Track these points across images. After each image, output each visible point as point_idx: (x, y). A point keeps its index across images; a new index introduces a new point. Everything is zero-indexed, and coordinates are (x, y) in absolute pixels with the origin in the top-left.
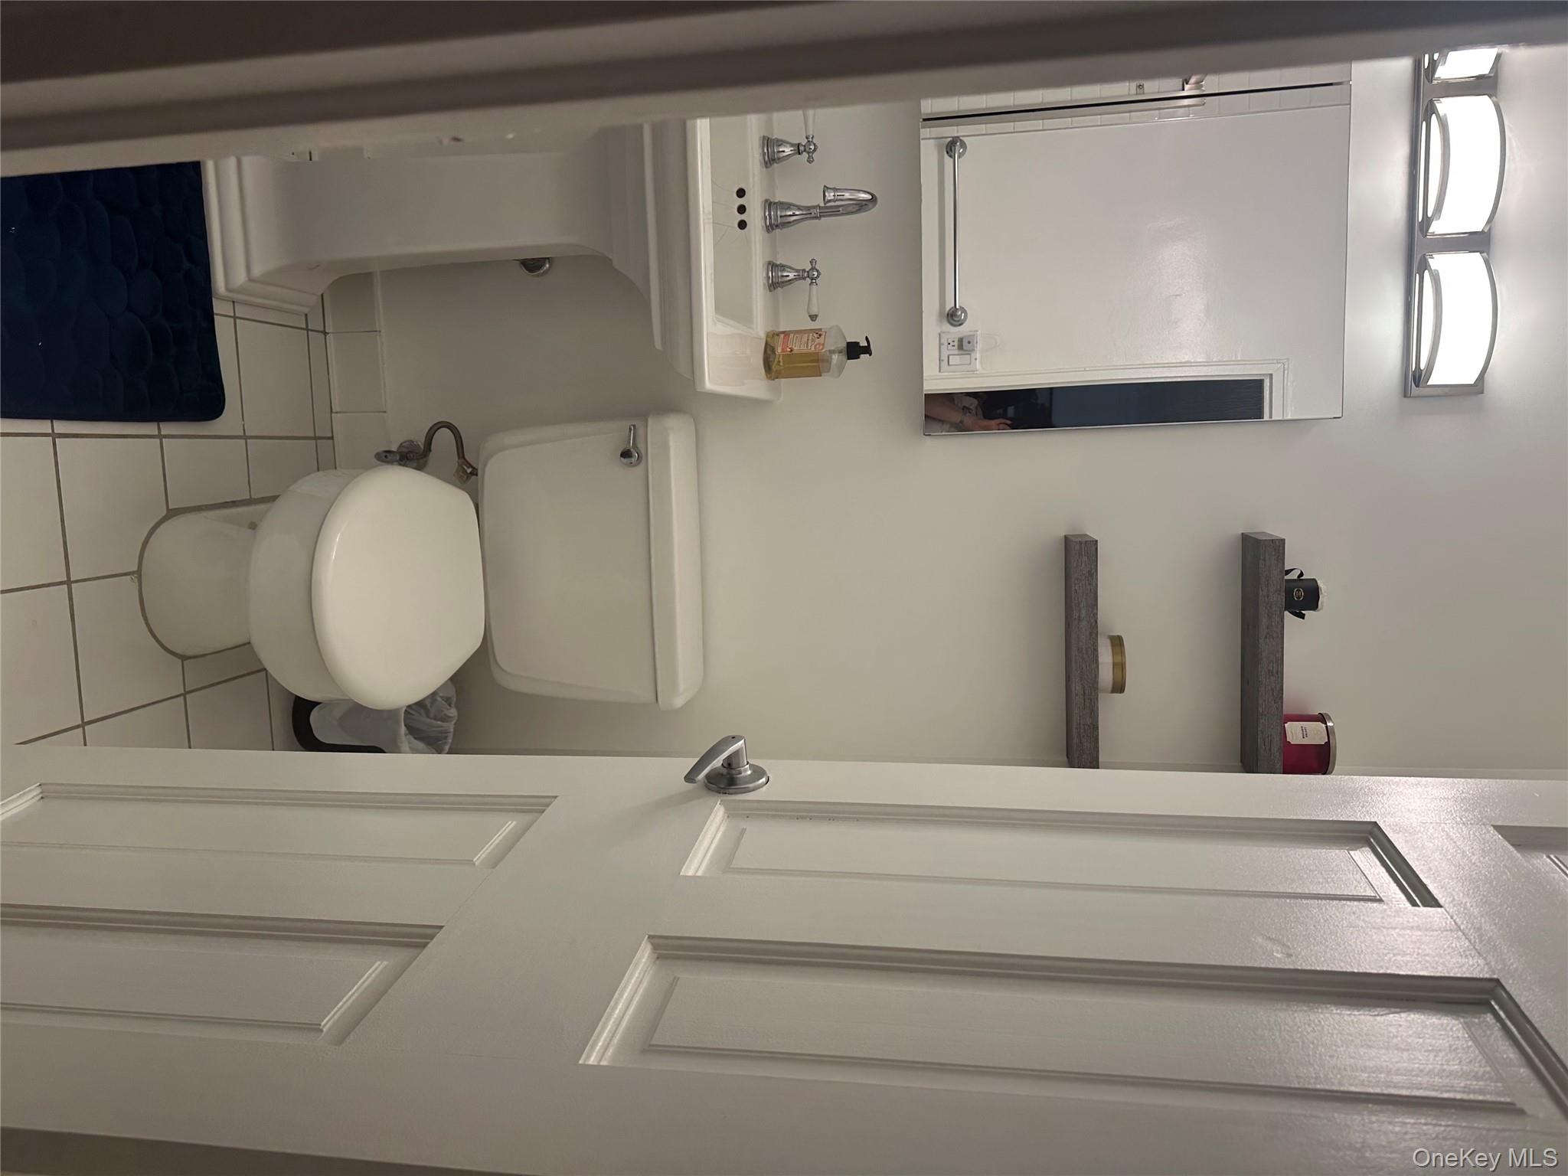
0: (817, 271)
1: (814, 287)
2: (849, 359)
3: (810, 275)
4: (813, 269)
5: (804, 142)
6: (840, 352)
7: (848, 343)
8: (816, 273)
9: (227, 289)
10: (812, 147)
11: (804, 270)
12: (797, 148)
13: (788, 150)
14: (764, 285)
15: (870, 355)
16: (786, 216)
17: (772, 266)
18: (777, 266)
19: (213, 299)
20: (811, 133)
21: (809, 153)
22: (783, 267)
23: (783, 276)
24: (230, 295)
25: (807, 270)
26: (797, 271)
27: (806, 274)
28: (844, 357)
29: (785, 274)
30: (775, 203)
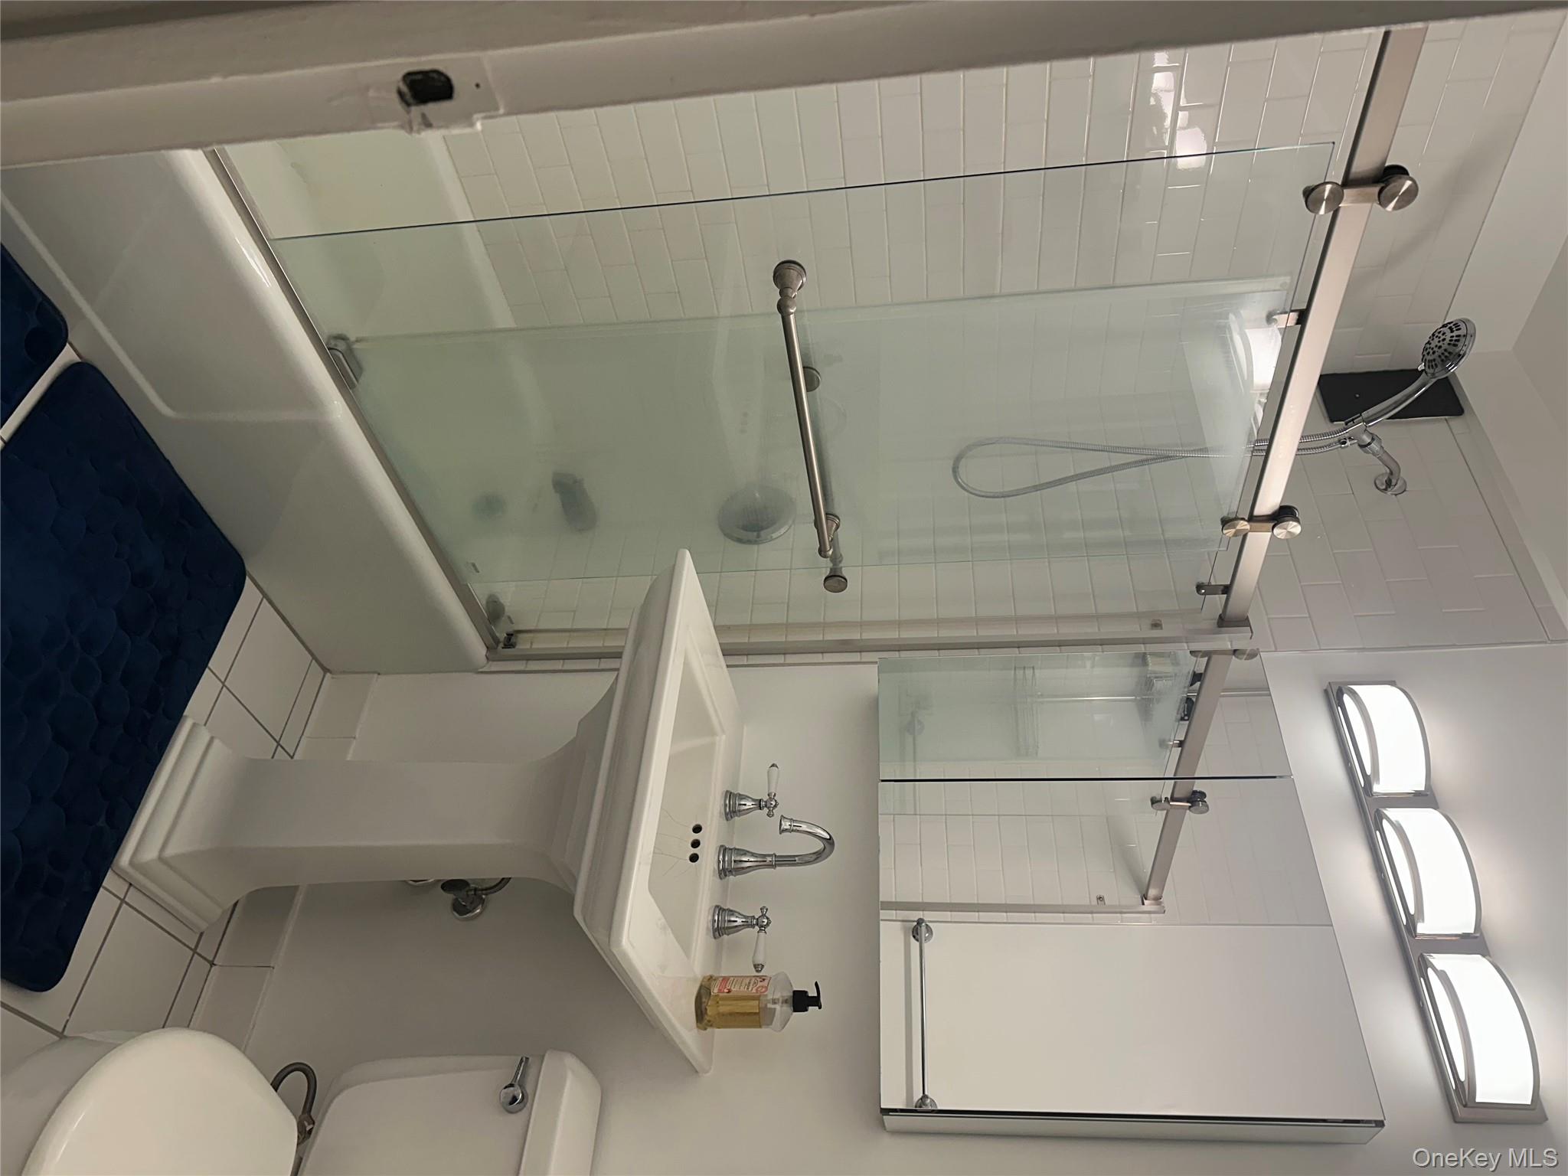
0: (767, 918)
1: (762, 934)
2: (795, 1011)
3: (760, 923)
4: (763, 915)
5: (766, 798)
6: (786, 1001)
7: (795, 992)
8: (766, 921)
9: (131, 863)
10: (773, 803)
11: (753, 917)
12: (757, 803)
13: (749, 804)
14: (708, 928)
15: (820, 1008)
16: (741, 861)
17: (720, 910)
18: (724, 910)
19: (110, 870)
20: (773, 791)
21: (768, 808)
22: (732, 912)
23: (730, 921)
24: (131, 870)
25: (757, 917)
26: (745, 917)
27: (755, 922)
28: (788, 1009)
29: (733, 919)
30: (730, 849)
